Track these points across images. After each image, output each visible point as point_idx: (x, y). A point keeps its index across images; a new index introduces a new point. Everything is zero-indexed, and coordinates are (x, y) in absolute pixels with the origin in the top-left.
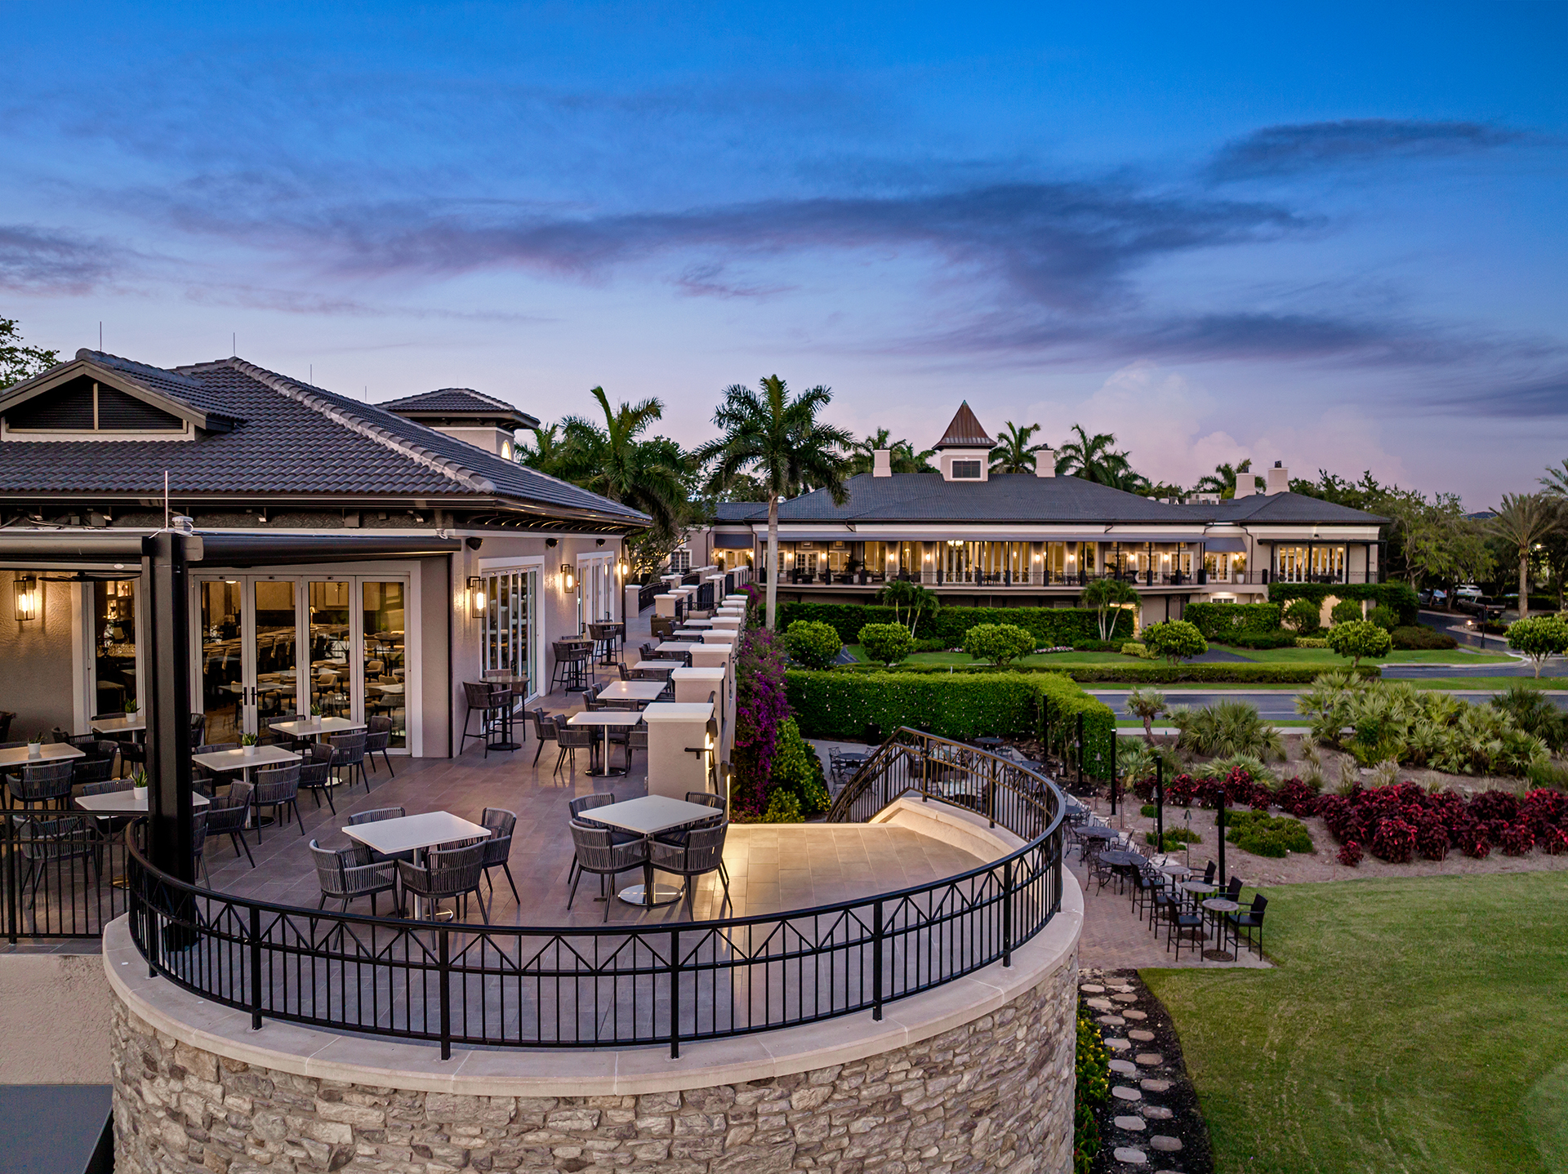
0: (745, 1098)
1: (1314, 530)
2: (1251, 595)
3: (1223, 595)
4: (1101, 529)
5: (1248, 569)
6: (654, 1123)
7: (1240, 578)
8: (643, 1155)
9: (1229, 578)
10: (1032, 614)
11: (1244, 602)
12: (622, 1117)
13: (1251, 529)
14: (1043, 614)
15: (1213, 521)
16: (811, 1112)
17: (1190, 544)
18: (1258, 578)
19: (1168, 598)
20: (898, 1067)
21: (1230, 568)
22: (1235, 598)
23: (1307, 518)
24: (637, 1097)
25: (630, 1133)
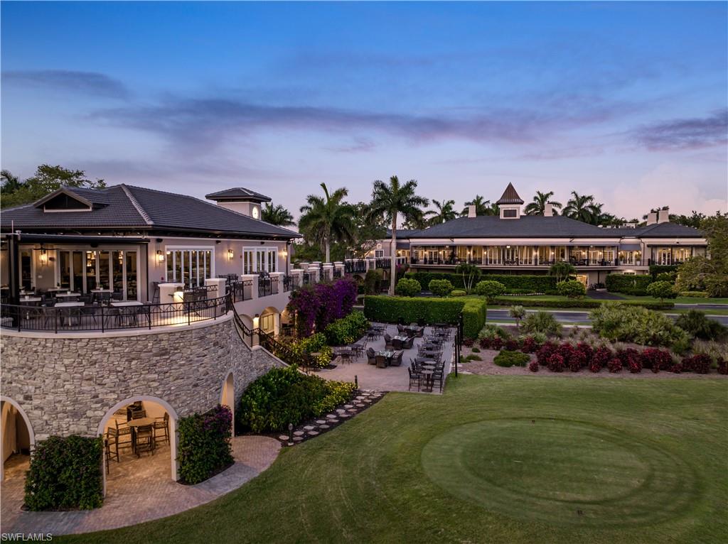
0: (67, 342)
1: (677, 240)
2: (644, 271)
3: (629, 271)
4: (568, 240)
5: (642, 258)
6: (49, 345)
7: (638, 263)
8: (47, 351)
9: (634, 263)
10: (527, 278)
11: (640, 274)
12: (43, 343)
13: (643, 240)
14: (531, 278)
15: (624, 236)
16: (82, 347)
17: (613, 247)
18: (646, 263)
19: (599, 272)
20: (105, 343)
21: (634, 258)
22: (635, 272)
23: (672, 235)
24: (46, 339)
25: (45, 347)
